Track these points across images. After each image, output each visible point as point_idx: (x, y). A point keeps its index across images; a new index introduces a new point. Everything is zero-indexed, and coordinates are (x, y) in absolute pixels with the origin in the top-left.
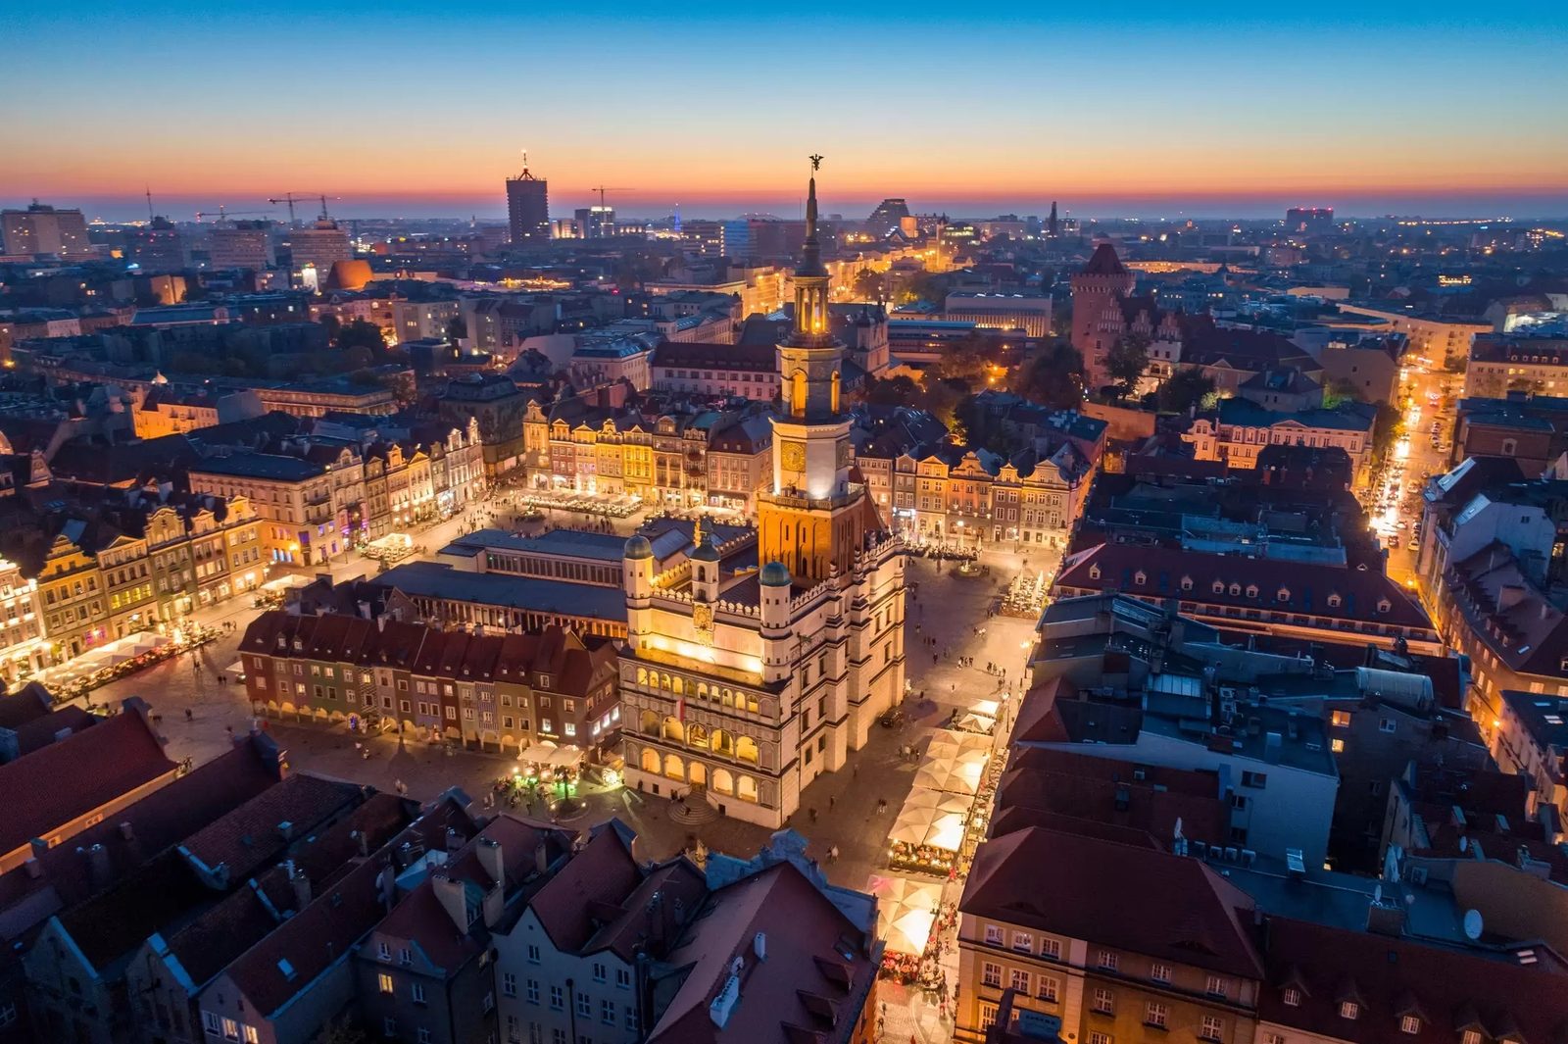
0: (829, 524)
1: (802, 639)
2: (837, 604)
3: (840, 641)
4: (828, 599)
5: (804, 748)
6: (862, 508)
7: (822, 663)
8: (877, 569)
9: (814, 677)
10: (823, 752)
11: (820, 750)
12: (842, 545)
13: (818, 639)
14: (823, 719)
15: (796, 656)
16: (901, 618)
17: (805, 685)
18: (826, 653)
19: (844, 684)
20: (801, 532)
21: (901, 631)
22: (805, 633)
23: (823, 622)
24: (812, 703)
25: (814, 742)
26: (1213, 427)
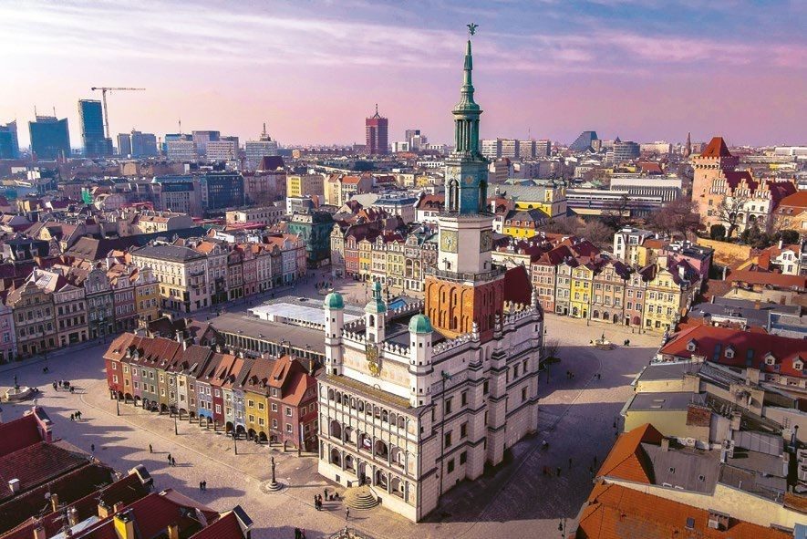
0: (473, 291)
1: (445, 377)
2: (478, 352)
3: (479, 380)
4: (470, 348)
5: (446, 461)
6: (503, 284)
7: (464, 396)
8: (515, 331)
9: (456, 406)
10: (464, 465)
11: (462, 463)
12: (484, 308)
13: (462, 378)
14: (465, 440)
15: (440, 389)
16: (536, 369)
17: (448, 410)
18: (468, 389)
19: (482, 414)
20: (453, 297)
21: (536, 379)
22: (450, 372)
23: (465, 365)
24: (455, 427)
25: (456, 456)
26: (797, 256)
